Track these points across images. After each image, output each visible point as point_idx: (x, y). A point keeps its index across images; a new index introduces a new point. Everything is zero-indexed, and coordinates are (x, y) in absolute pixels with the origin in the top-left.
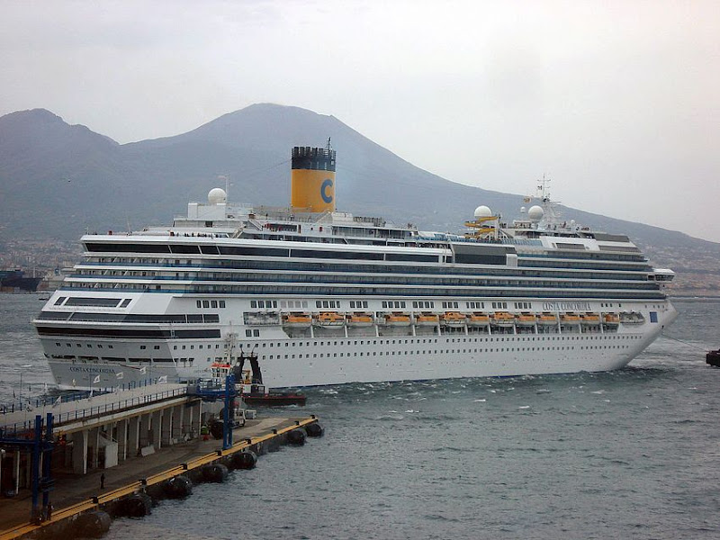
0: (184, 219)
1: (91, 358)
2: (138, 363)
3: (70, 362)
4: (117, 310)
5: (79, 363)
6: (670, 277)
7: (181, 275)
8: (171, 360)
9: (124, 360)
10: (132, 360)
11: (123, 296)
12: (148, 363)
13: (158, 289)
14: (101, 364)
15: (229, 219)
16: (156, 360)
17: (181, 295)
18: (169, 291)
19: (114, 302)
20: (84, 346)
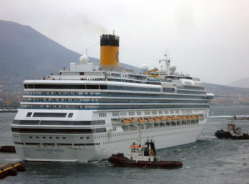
0: (68, 71)
1: (50, 144)
2: (78, 146)
3: (36, 146)
4: (66, 119)
5: (42, 147)
6: (212, 97)
7: (92, 100)
8: (93, 144)
9: (71, 145)
10: (75, 145)
11: (68, 112)
12: (83, 146)
13: (84, 108)
14: (56, 147)
15: (94, 71)
16: (86, 144)
17: (96, 111)
18: (89, 109)
19: (64, 115)
20: (48, 138)
